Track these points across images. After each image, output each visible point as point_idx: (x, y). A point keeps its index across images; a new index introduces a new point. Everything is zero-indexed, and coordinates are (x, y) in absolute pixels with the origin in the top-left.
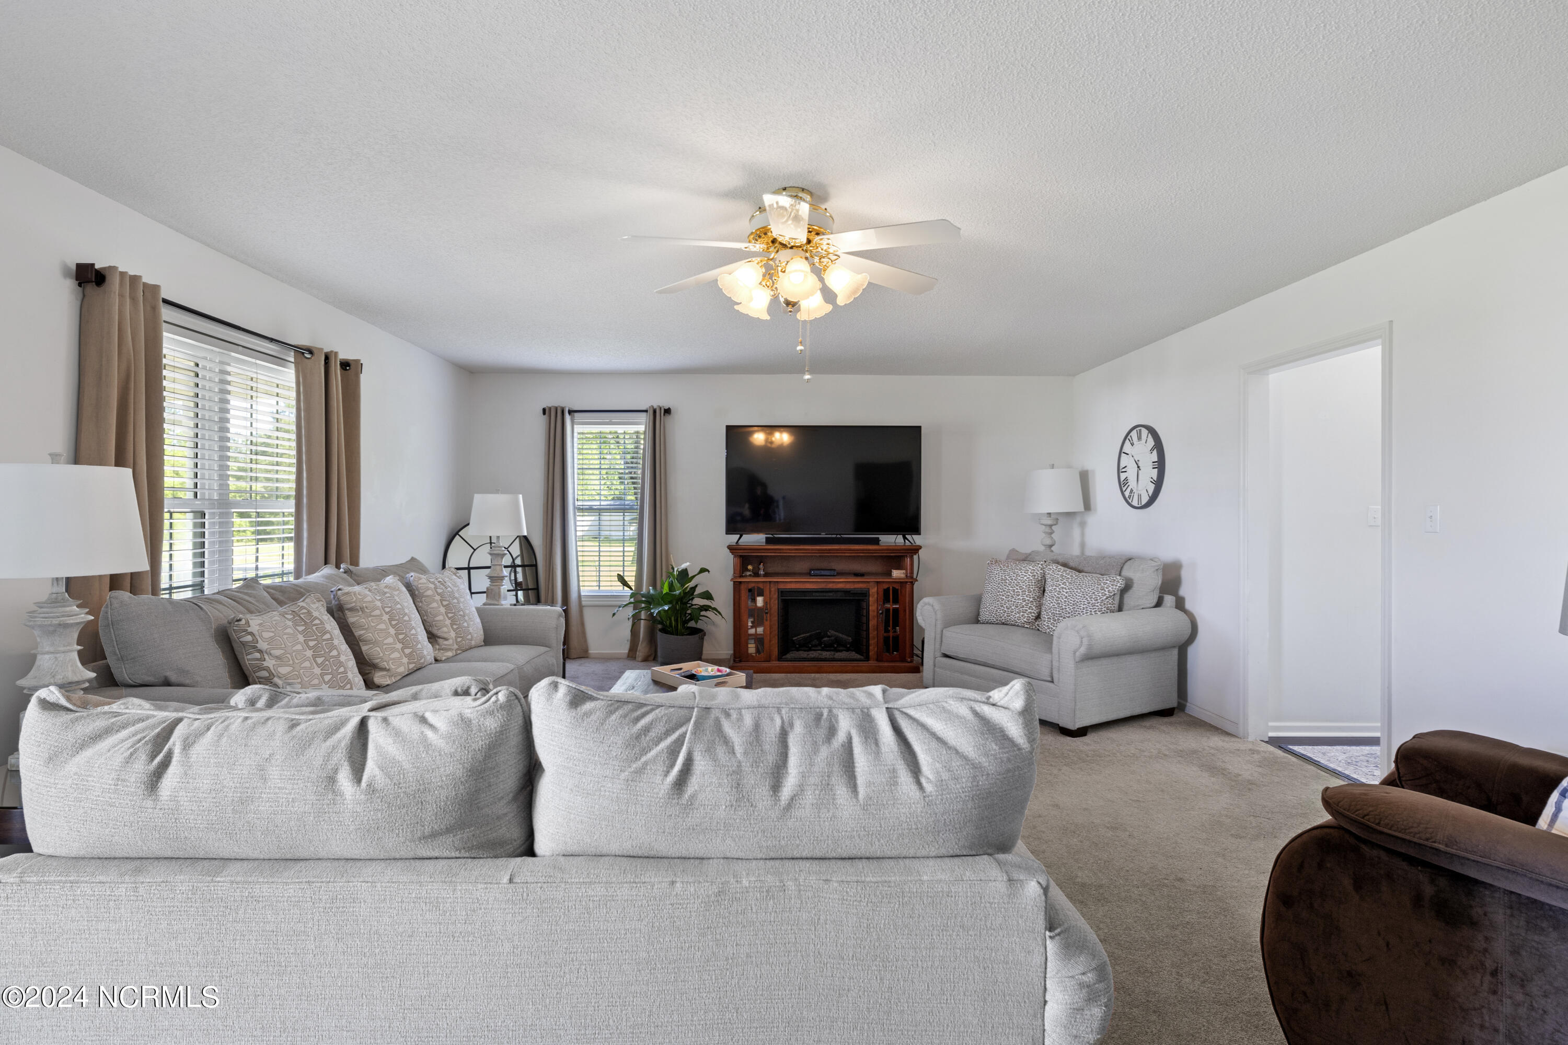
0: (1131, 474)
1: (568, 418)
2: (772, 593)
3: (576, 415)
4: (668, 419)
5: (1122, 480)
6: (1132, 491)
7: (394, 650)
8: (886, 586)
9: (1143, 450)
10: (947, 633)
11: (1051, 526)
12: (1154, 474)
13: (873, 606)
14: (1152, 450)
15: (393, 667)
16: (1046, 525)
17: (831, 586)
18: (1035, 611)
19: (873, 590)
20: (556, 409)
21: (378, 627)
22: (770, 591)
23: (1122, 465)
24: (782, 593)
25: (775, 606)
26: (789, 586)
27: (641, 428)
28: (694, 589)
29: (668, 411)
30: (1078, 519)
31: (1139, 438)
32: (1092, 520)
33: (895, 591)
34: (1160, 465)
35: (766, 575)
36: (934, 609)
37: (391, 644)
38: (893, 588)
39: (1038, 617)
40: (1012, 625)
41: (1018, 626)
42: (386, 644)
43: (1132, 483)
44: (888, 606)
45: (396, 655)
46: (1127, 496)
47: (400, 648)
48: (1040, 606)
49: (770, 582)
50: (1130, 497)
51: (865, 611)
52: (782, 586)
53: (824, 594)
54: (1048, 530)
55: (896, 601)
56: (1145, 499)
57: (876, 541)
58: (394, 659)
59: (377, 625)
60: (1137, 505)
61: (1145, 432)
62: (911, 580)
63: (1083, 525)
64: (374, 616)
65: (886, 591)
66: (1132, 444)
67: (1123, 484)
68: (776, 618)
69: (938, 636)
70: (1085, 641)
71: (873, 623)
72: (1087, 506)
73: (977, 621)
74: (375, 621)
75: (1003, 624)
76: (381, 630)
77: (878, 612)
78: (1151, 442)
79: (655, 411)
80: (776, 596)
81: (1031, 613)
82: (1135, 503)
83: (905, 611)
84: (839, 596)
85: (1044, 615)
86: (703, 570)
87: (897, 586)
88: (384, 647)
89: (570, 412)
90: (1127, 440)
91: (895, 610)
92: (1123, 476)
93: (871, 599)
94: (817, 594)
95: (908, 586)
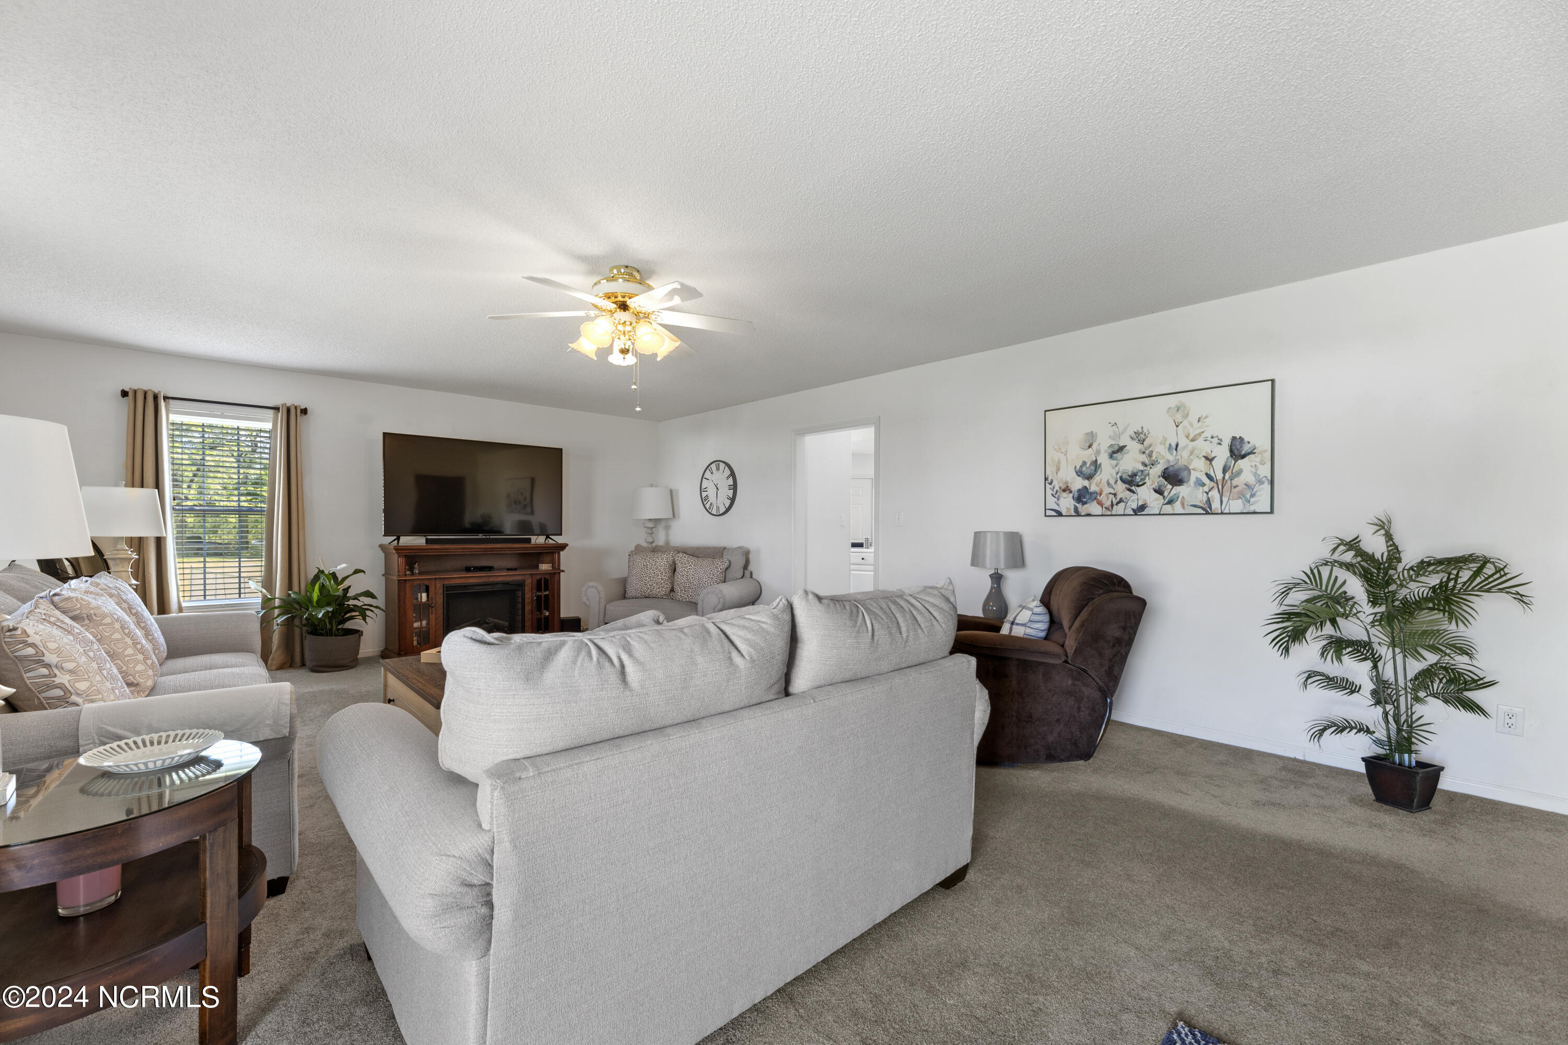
0: (711, 493)
1: (162, 404)
2: (438, 588)
3: (171, 401)
4: (302, 419)
5: (703, 497)
6: (711, 504)
7: (137, 662)
8: (538, 577)
9: (721, 478)
10: (607, 606)
11: (652, 528)
12: (731, 493)
13: (529, 595)
14: (728, 478)
15: (142, 681)
16: (648, 528)
17: (492, 580)
18: (669, 586)
19: (528, 582)
20: (145, 393)
21: (113, 637)
22: (436, 587)
23: (703, 487)
24: (447, 588)
25: (439, 600)
26: (453, 582)
27: (268, 426)
28: (346, 590)
29: (304, 411)
30: (663, 524)
31: (718, 469)
32: (675, 525)
33: (546, 581)
34: (734, 487)
35: (420, 573)
36: (598, 590)
37: (132, 655)
38: (545, 578)
39: (672, 590)
40: (653, 597)
41: (658, 598)
42: (127, 656)
43: (712, 498)
44: (539, 593)
45: (140, 667)
46: (708, 508)
47: (142, 659)
48: (672, 583)
49: (435, 579)
50: (710, 508)
51: (520, 599)
52: (447, 582)
53: (485, 587)
54: (649, 531)
55: (546, 589)
56: (722, 510)
57: (529, 540)
58: (139, 672)
59: (112, 634)
60: (716, 514)
61: (722, 466)
62: (556, 572)
63: (667, 528)
64: (105, 625)
65: (539, 582)
66: (712, 473)
67: (704, 500)
68: (441, 611)
69: (602, 610)
70: (721, 600)
71: (528, 608)
72: (674, 516)
73: (624, 597)
74: (108, 630)
75: (646, 597)
76: (118, 640)
77: (532, 599)
78: (728, 472)
79: (288, 410)
80: (441, 591)
81: (667, 588)
82: (714, 512)
83: (554, 596)
84: (498, 588)
85: (677, 588)
86: (357, 571)
87: (547, 577)
88: (126, 659)
89: (165, 398)
90: (708, 470)
91: (546, 596)
92: (704, 494)
93: (526, 588)
94: (478, 588)
95: (556, 576)
